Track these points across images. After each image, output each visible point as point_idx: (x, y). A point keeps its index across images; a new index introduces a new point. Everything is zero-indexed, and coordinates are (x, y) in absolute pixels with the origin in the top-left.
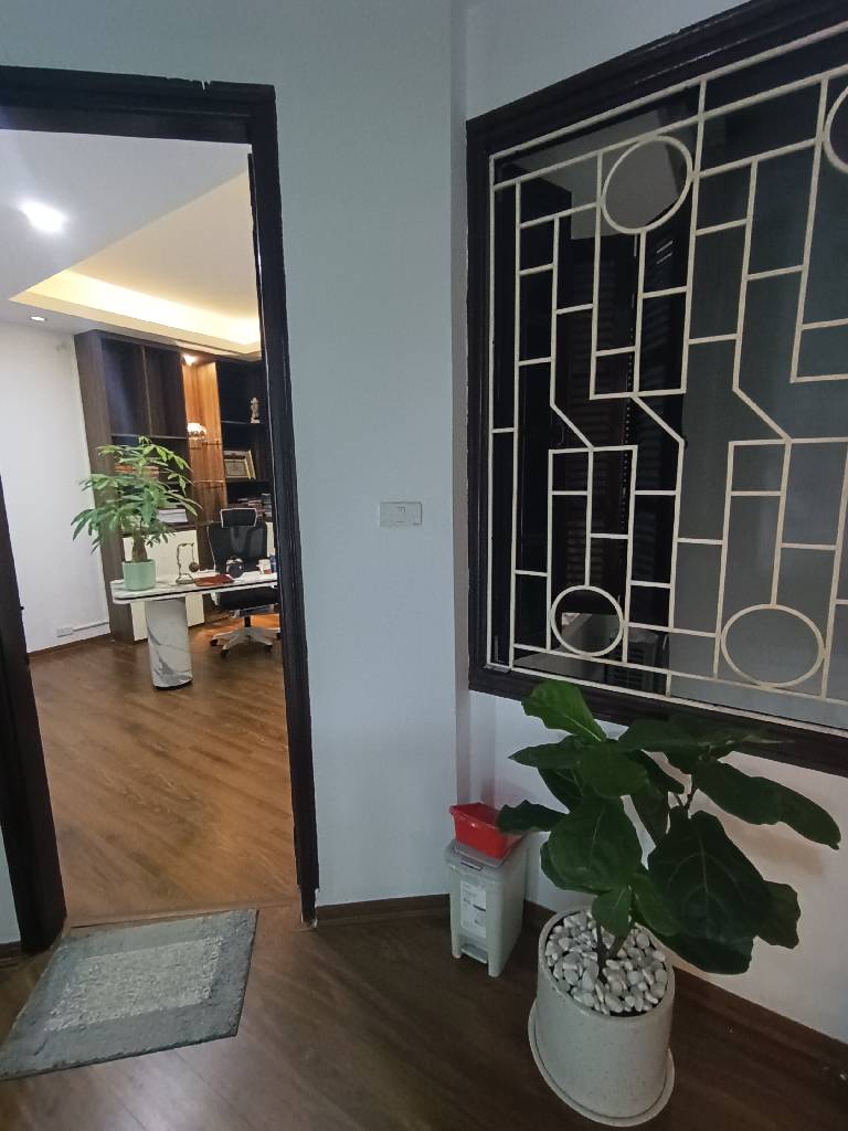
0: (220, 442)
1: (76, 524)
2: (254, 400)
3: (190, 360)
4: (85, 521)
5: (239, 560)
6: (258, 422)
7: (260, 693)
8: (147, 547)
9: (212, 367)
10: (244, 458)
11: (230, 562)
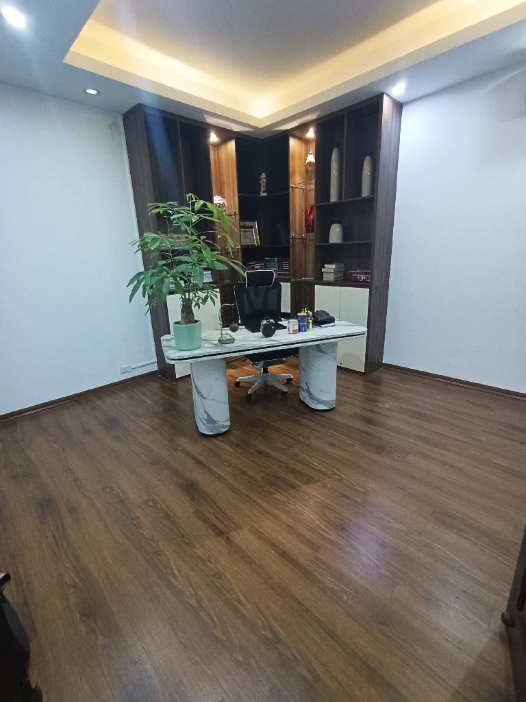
0: (237, 213)
1: (132, 286)
2: (264, 175)
3: (213, 138)
4: (139, 283)
5: (272, 321)
6: (266, 194)
7: (296, 450)
8: (195, 309)
9: (232, 145)
10: (251, 227)
11: (265, 322)
